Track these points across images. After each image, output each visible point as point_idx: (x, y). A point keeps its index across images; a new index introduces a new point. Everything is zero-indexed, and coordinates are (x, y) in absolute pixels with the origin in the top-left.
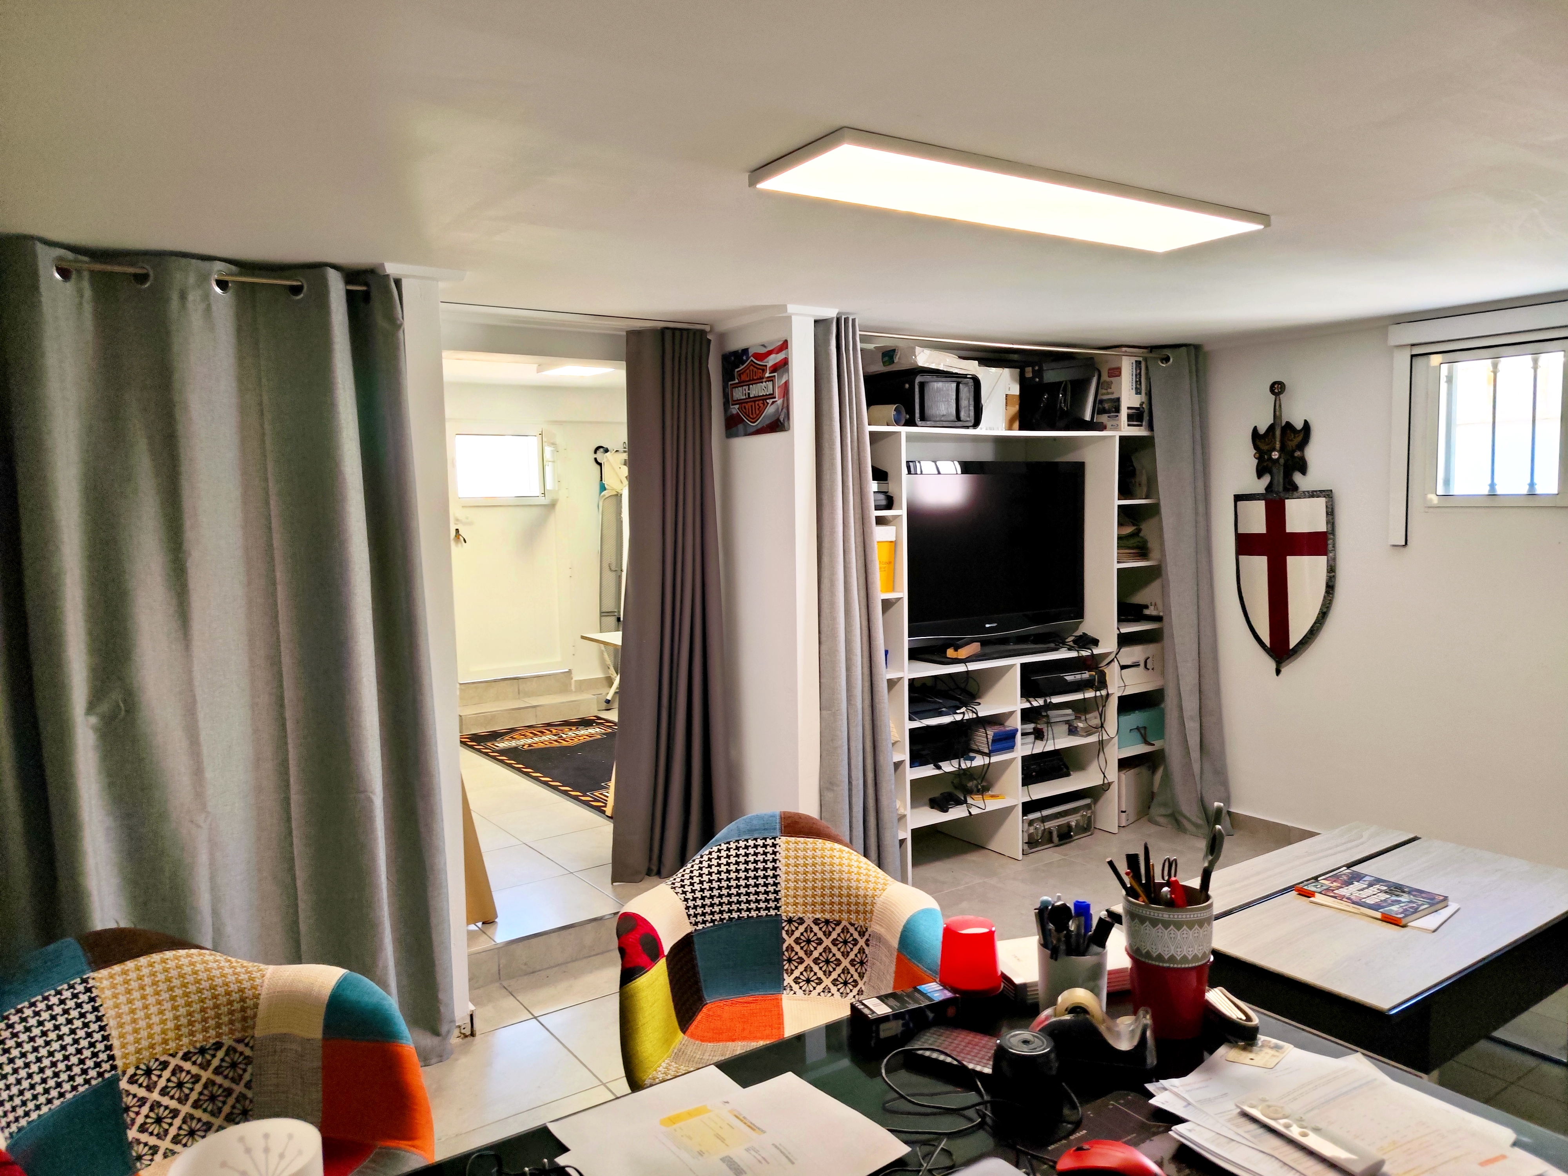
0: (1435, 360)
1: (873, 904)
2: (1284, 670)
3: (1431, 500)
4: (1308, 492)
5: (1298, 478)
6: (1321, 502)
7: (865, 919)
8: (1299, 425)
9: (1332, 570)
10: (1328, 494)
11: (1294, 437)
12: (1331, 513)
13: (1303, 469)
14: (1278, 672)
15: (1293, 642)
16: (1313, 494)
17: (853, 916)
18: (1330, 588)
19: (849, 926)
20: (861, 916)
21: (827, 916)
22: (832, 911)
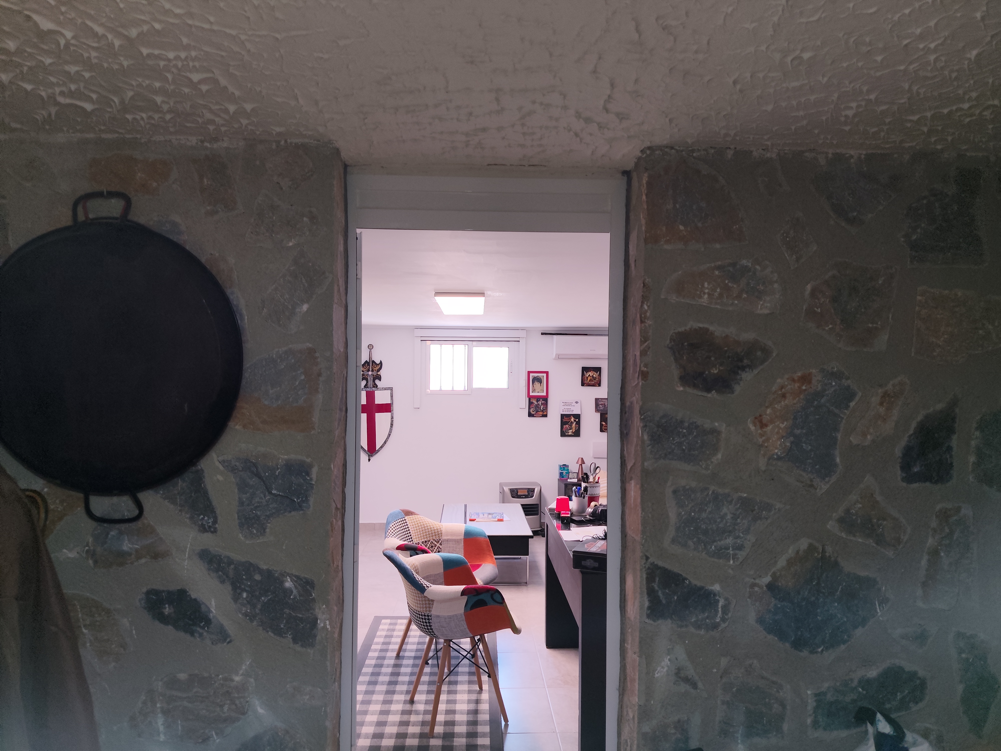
0: (428, 342)
1: (441, 531)
2: (372, 459)
3: (428, 391)
4: (384, 388)
5: (377, 382)
6: (390, 391)
7: (439, 537)
8: (378, 362)
9: (392, 418)
10: (391, 389)
11: (377, 367)
12: (392, 396)
13: (379, 378)
14: (369, 460)
15: (378, 447)
16: (386, 389)
17: (434, 537)
18: (392, 425)
19: (433, 541)
20: (437, 536)
21: (426, 540)
22: (427, 538)
